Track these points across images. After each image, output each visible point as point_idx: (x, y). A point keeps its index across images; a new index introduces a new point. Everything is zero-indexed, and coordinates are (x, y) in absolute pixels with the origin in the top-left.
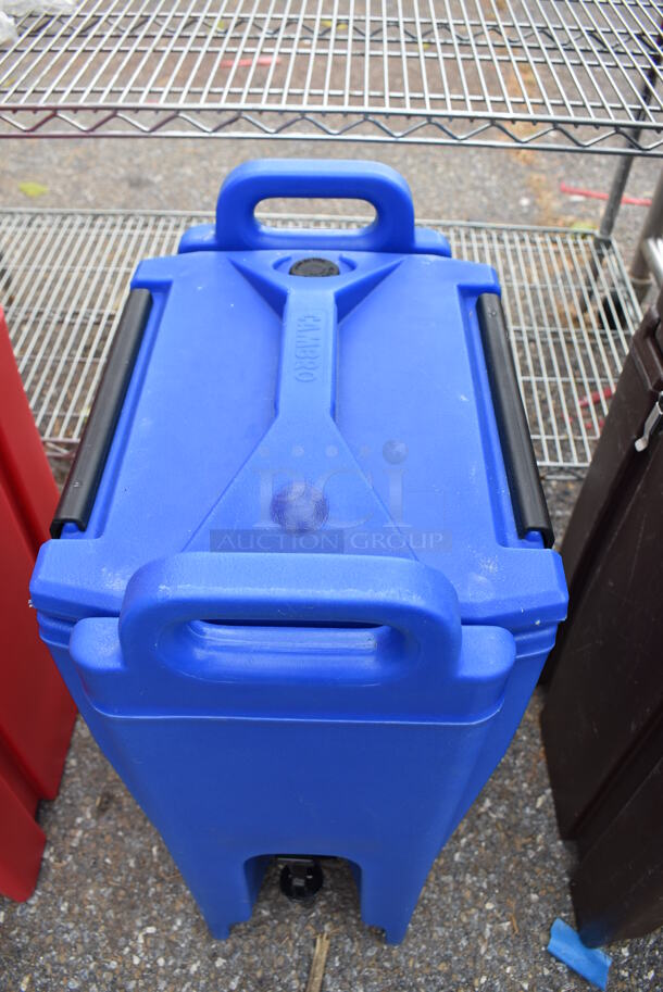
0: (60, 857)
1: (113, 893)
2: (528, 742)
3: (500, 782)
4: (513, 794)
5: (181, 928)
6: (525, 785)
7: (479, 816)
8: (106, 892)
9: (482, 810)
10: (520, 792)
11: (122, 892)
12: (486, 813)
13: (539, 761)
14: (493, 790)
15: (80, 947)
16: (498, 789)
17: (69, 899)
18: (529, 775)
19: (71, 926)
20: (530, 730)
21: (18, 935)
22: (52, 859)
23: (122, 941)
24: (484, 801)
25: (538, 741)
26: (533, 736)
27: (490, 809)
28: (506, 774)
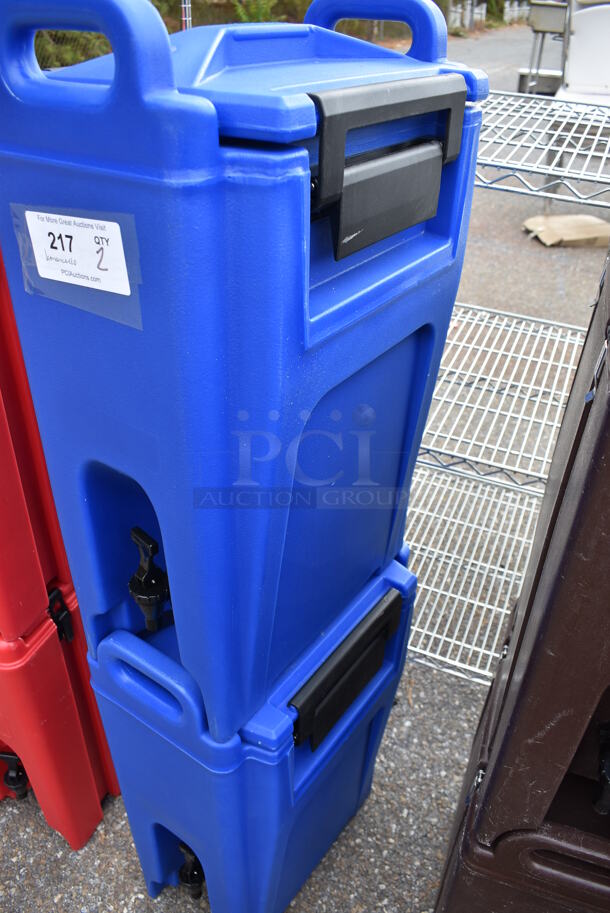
0: (107, 832)
1: (129, 866)
2: (431, 872)
3: (400, 891)
4: (406, 903)
5: (159, 902)
6: (417, 900)
7: (376, 908)
8: (125, 863)
9: (380, 904)
10: (411, 903)
11: (134, 867)
12: (382, 908)
13: (433, 887)
14: (393, 894)
15: (96, 889)
16: (397, 895)
17: (102, 860)
18: (423, 894)
19: (97, 875)
20: (436, 865)
21: (65, 869)
22: (102, 832)
23: (122, 895)
24: (383, 900)
25: (439, 874)
26: (436, 869)
27: (385, 906)
28: (406, 887)
